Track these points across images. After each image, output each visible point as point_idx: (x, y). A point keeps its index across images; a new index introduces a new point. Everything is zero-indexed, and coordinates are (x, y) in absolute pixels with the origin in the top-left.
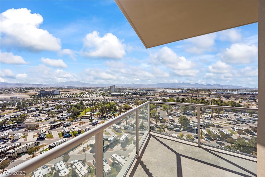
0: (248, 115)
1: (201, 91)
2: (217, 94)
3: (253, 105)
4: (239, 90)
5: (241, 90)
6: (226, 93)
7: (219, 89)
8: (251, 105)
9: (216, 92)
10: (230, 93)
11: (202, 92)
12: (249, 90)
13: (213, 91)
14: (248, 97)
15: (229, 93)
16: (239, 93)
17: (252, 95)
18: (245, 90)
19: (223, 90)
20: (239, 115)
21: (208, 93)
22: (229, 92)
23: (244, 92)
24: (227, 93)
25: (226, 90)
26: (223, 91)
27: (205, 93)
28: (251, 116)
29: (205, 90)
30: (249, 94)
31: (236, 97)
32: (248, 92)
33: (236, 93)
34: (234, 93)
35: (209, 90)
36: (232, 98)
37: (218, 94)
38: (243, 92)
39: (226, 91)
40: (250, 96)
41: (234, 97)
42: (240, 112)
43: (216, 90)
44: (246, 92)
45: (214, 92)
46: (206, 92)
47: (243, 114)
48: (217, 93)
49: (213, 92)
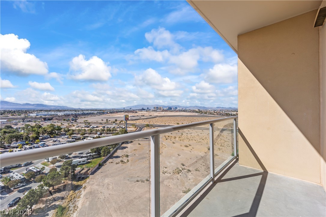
0: (68, 137)
1: (12, 113)
2: (37, 117)
3: (74, 126)
4: (64, 111)
5: (66, 110)
6: (49, 115)
7: (41, 111)
8: (72, 126)
9: (35, 115)
10: (54, 115)
11: (13, 115)
12: (73, 111)
13: (32, 113)
14: (71, 118)
15: (52, 115)
16: (63, 114)
17: (75, 115)
18: (70, 110)
19: (46, 111)
20: (59, 139)
21: (23, 116)
22: (53, 113)
23: (69, 113)
24: (51, 115)
25: (50, 111)
26: (46, 113)
27: (19, 117)
28: (70, 137)
29: (20, 112)
30: (72, 114)
31: (59, 118)
32: (72, 113)
33: (60, 114)
34: (58, 115)
35: (26, 112)
36: (55, 121)
37: (39, 117)
38: (67, 113)
39: (50, 113)
40: (73, 117)
41: (57, 119)
42: (60, 136)
43: (37, 111)
44: (70, 113)
45: (33, 115)
46: (20, 115)
47: (63, 137)
48: (37, 115)
49: (31, 115)
